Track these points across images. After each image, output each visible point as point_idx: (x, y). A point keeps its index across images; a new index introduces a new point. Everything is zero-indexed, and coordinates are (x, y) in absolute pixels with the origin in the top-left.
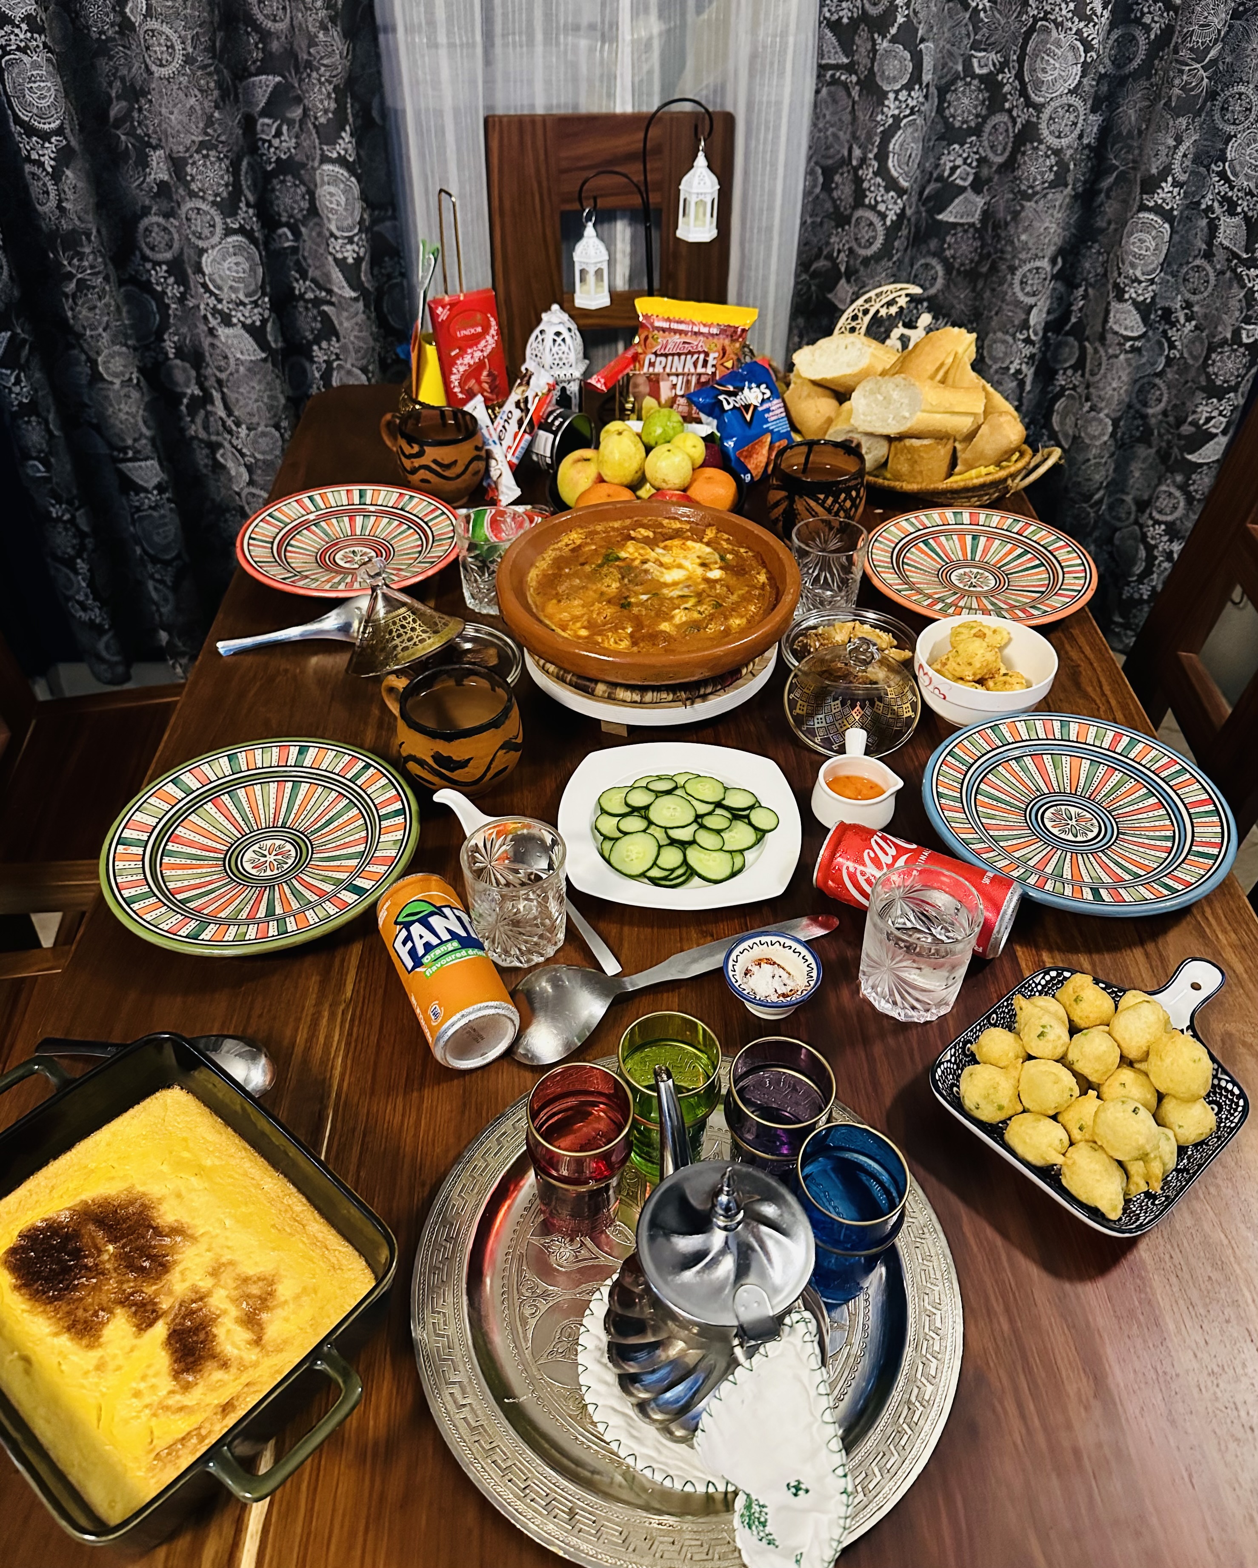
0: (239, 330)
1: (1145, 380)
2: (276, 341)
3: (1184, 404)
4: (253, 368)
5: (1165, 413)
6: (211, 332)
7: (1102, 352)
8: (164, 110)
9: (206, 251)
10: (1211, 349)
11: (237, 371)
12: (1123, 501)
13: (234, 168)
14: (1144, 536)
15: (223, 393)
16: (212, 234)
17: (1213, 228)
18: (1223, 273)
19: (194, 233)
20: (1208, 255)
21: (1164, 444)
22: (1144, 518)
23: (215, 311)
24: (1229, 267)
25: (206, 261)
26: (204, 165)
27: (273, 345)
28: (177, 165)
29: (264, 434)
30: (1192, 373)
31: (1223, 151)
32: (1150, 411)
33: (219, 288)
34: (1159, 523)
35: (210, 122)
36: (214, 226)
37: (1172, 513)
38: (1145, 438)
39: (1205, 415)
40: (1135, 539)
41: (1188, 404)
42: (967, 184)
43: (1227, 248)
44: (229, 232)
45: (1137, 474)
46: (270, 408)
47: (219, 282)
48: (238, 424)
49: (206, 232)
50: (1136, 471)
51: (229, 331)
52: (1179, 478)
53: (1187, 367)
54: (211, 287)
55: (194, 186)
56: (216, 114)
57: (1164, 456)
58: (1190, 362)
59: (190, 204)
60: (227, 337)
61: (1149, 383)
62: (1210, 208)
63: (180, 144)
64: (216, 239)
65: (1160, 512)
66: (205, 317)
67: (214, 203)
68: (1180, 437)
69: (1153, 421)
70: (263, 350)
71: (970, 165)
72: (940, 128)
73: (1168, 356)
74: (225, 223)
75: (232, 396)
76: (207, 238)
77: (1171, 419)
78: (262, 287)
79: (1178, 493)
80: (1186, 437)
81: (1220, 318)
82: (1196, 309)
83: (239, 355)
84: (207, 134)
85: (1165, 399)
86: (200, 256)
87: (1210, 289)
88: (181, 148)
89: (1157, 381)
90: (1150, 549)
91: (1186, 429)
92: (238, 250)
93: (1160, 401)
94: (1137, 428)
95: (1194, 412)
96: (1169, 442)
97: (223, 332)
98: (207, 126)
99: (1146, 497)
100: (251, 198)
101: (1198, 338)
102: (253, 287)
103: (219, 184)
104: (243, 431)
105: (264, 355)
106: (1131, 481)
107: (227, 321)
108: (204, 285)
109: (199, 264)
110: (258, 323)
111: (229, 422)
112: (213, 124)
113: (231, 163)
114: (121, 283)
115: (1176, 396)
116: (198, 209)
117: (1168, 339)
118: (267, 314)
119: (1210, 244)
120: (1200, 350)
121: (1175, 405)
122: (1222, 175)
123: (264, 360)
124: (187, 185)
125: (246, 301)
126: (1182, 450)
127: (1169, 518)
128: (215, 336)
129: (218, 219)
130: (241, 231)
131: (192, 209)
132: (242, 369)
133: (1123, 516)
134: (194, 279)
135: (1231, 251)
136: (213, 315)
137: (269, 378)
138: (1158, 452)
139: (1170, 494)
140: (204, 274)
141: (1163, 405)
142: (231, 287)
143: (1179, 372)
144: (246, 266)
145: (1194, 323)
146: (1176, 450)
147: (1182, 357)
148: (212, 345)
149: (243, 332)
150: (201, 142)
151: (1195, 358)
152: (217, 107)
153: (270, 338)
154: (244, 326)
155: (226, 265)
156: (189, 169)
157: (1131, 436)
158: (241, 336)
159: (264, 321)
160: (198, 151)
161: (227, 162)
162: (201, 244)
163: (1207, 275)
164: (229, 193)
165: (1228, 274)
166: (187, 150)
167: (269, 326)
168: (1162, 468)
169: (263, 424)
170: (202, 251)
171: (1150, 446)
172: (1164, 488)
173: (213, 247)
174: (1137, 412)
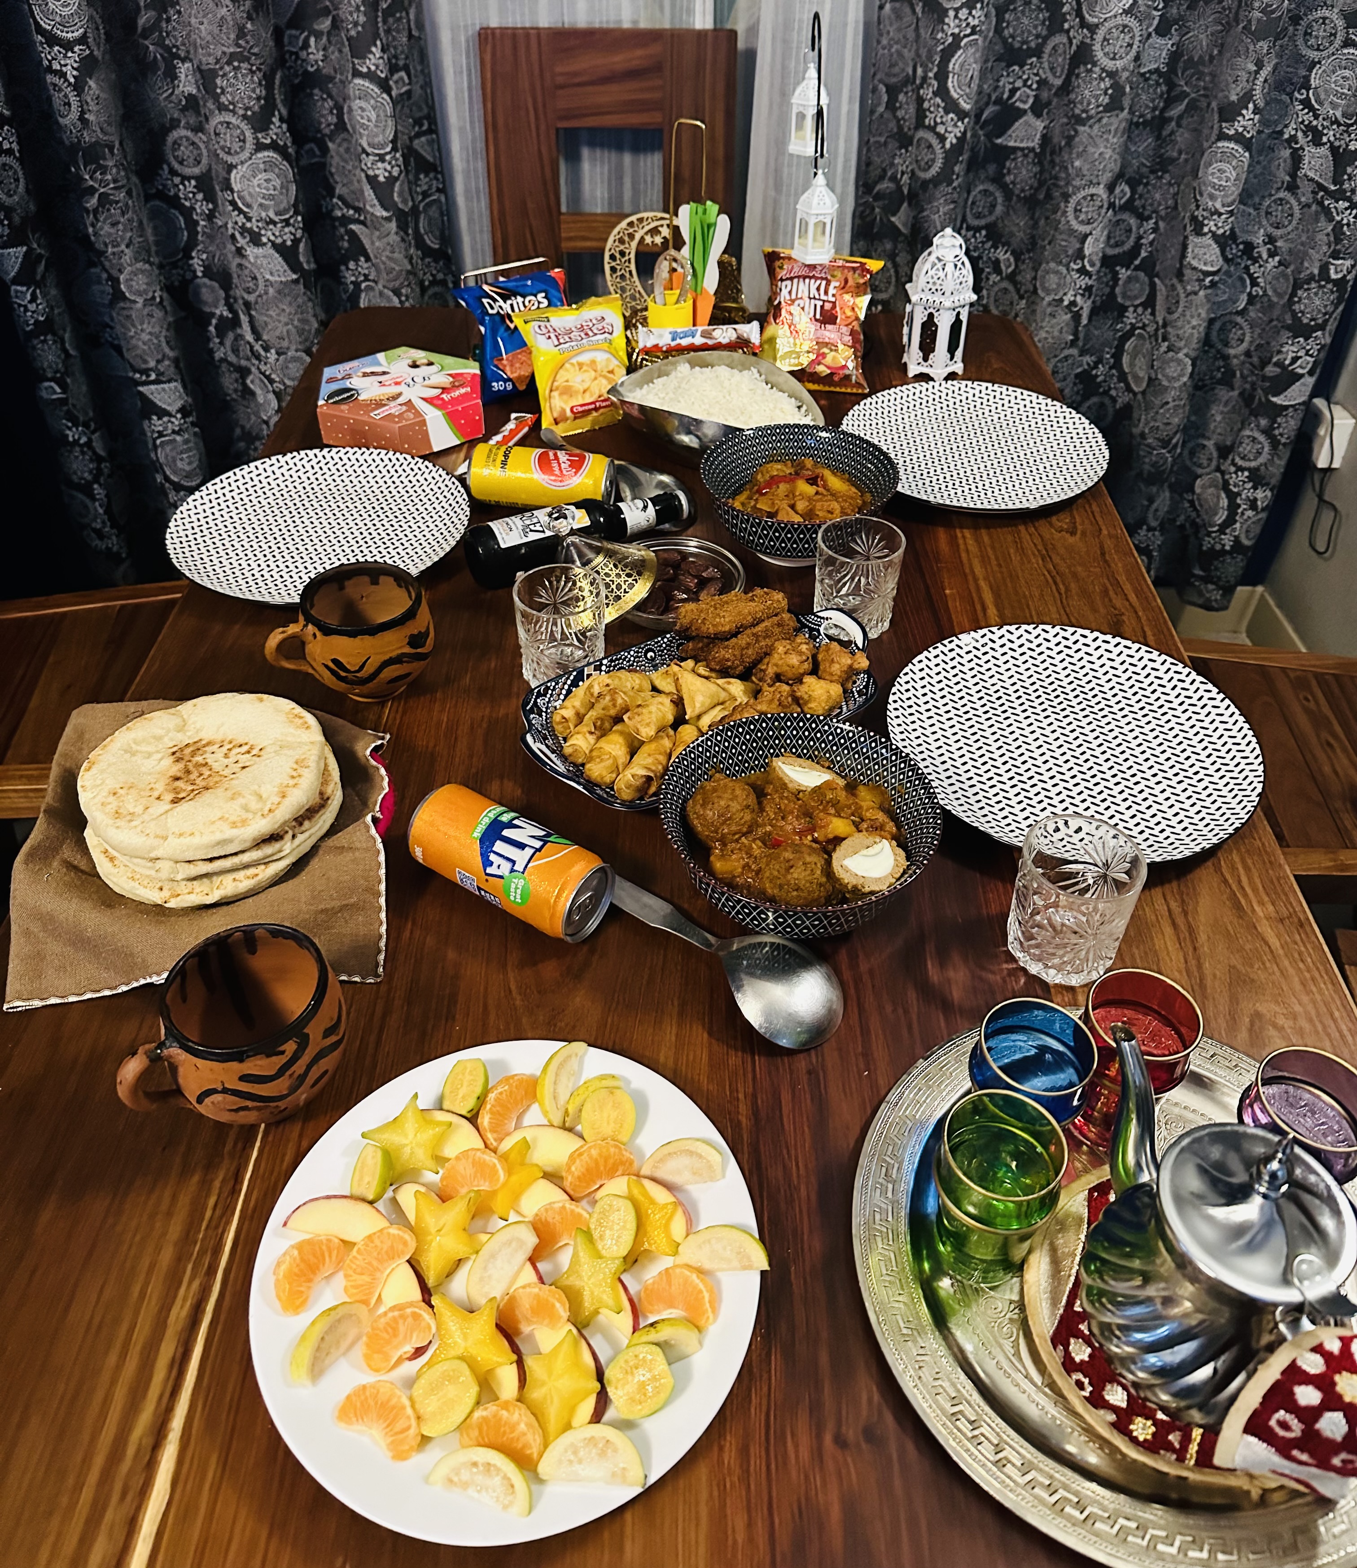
0: (269, 250)
1: (1228, 318)
2: (308, 262)
3: (1268, 343)
4: (283, 290)
5: (1248, 354)
6: (239, 252)
7: (1179, 287)
8: (193, 21)
9: (235, 167)
10: (1297, 285)
11: (266, 293)
12: (1204, 446)
13: (268, 81)
14: (1226, 484)
15: (250, 316)
16: (242, 149)
17: (1297, 159)
18: (1308, 206)
19: (223, 148)
20: (1292, 188)
21: (1248, 386)
22: (1226, 466)
23: (244, 230)
24: (1315, 200)
25: (235, 177)
26: (235, 77)
27: (306, 266)
28: (206, 77)
29: (294, 359)
30: (1276, 313)
31: (1307, 79)
32: (1232, 352)
33: (248, 206)
34: (1241, 469)
35: (241, 33)
36: (244, 141)
37: (1255, 459)
38: (1227, 380)
39: (1291, 355)
40: (1216, 487)
41: (1273, 343)
42: (1027, 106)
43: (1312, 180)
44: (260, 147)
45: (1218, 418)
46: (301, 332)
47: (248, 199)
48: (267, 349)
49: (236, 147)
50: (1217, 415)
51: (260, 251)
52: (1263, 422)
53: (1272, 305)
54: (240, 205)
55: (223, 99)
56: (249, 26)
57: (1247, 398)
58: (1275, 299)
59: (218, 118)
60: (257, 257)
61: (1231, 322)
62: (1293, 139)
63: (210, 55)
64: (245, 155)
65: (1243, 458)
66: (233, 236)
67: (245, 117)
68: (1264, 378)
69: (1235, 361)
70: (295, 272)
71: (1030, 87)
72: (999, 48)
73: (1250, 294)
74: (257, 138)
75: (260, 319)
76: (237, 153)
77: (1255, 360)
78: (295, 206)
79: (1262, 438)
80: (1270, 379)
81: (1306, 254)
82: (1278, 244)
83: (268, 276)
84: (239, 46)
85: (1247, 338)
86: (229, 172)
87: (1294, 222)
88: (211, 60)
89: (1239, 319)
90: (1232, 497)
91: (1271, 370)
92: (269, 166)
93: (1242, 341)
94: (1218, 369)
95: (1279, 352)
96: (1253, 384)
97: (252, 252)
98: (238, 37)
99: (1228, 443)
100: (284, 112)
101: (1284, 275)
102: (284, 205)
103: (250, 97)
104: (272, 355)
105: (295, 277)
106: (1212, 426)
107: (256, 239)
108: (233, 203)
109: (227, 181)
110: (289, 243)
111: (257, 347)
112: (245, 35)
113: (264, 75)
114: (148, 198)
115: (1260, 336)
116: (228, 123)
117: (1251, 276)
118: (299, 234)
119: (1293, 175)
120: (1285, 287)
121: (1259, 346)
122: (1306, 103)
123: (296, 282)
124: (216, 98)
125: (276, 219)
126: (1266, 392)
127: (1253, 464)
128: (244, 256)
129: (249, 134)
130: (274, 146)
131: (221, 123)
132: (271, 291)
133: (1205, 463)
134: (222, 196)
135: (1317, 183)
136: (241, 234)
137: (300, 300)
138: (1241, 394)
139: (1254, 439)
140: (232, 191)
141: (1245, 345)
142: (261, 205)
143: (1263, 310)
144: (277, 183)
145: (1277, 258)
146: (1259, 391)
147: (1265, 294)
148: (240, 266)
149: (272, 251)
150: (231, 54)
151: (1280, 296)
152: (250, 18)
153: (302, 259)
154: (274, 245)
155: (255, 182)
156: (218, 81)
157: (1212, 378)
158: (271, 256)
159: (296, 242)
160: (229, 63)
161: (260, 75)
162: (230, 159)
163: (1291, 208)
164: (261, 107)
165: (1314, 207)
166: (218, 61)
167: (302, 246)
168: (1246, 412)
169: (293, 347)
170: (231, 167)
171: (1233, 389)
172: (1247, 432)
173: (242, 163)
174: (1218, 351)
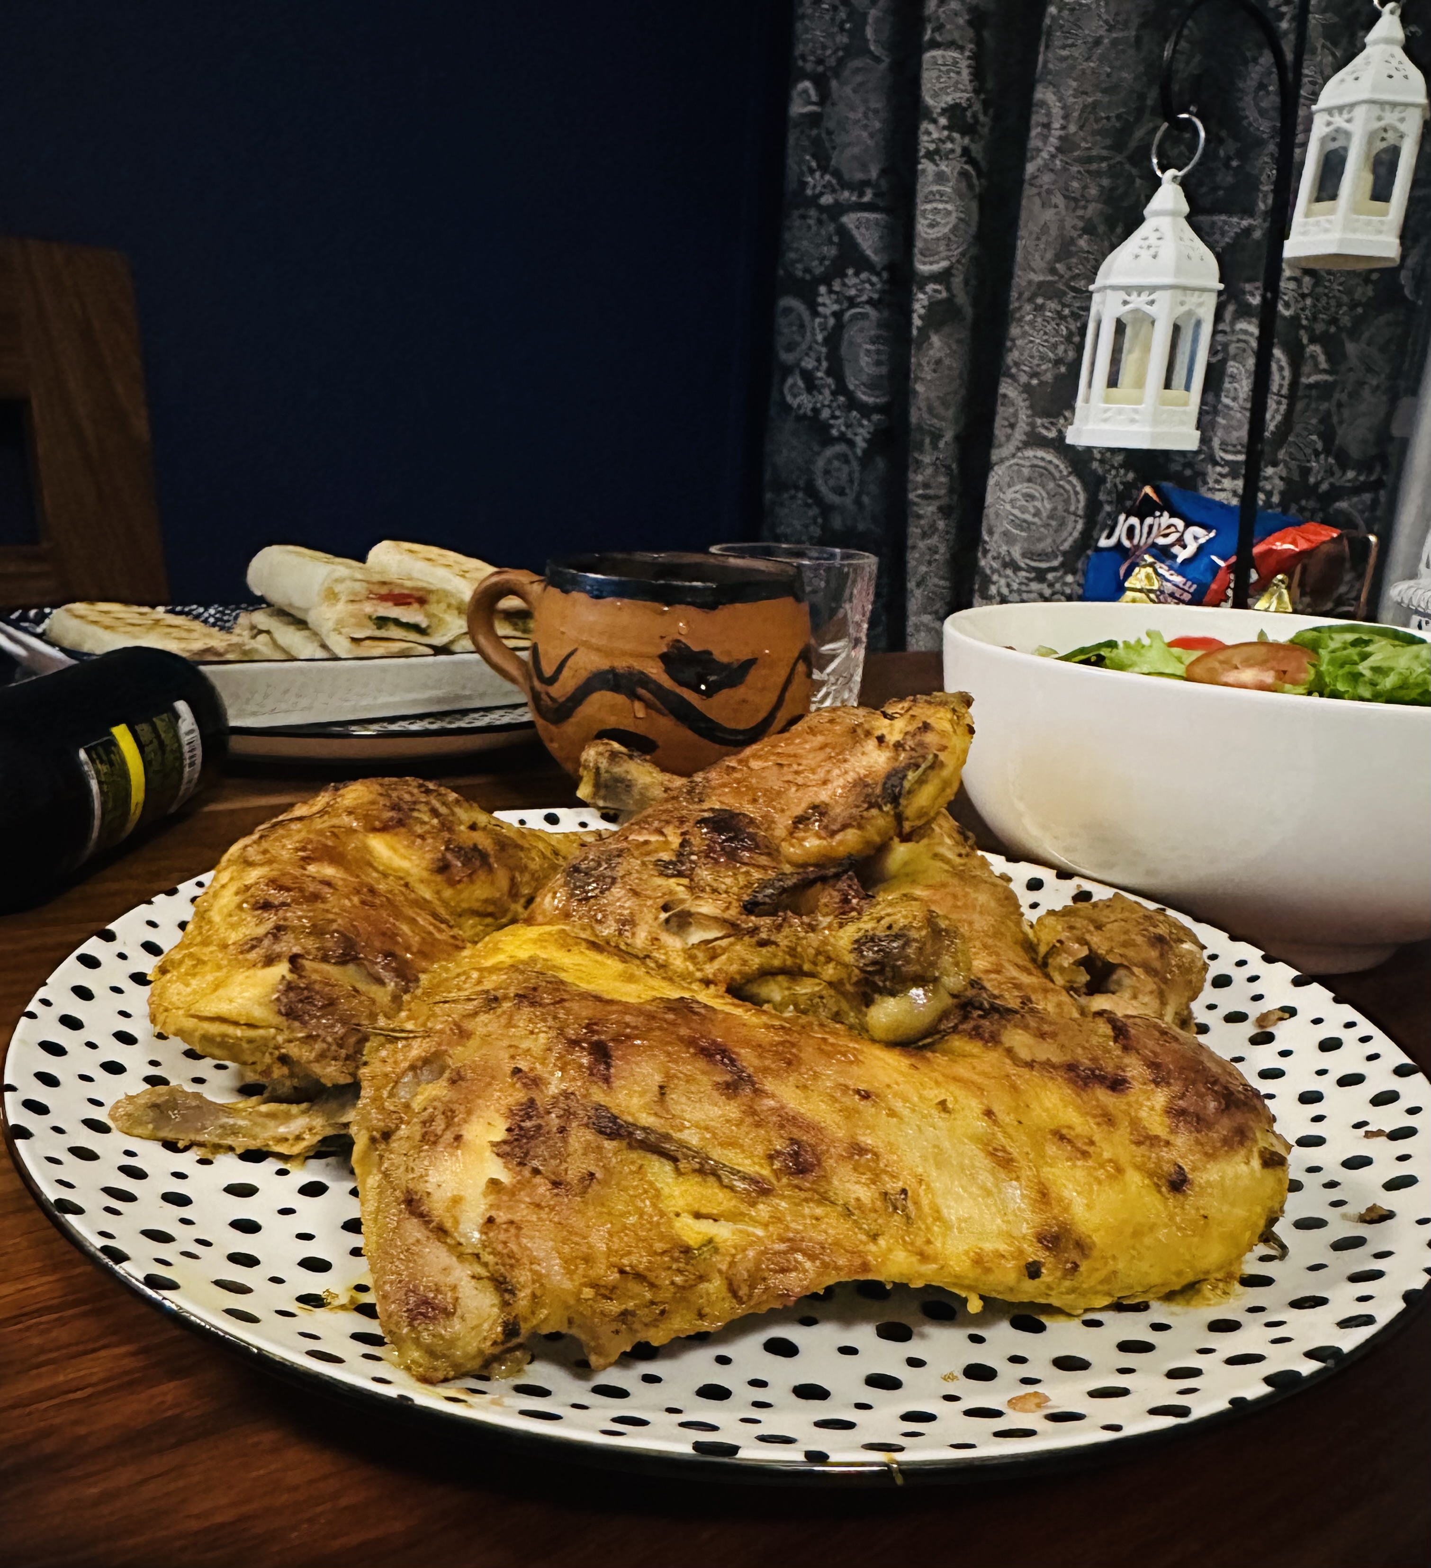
36: (1012, 426)
44: (1034, 440)
64: (1009, 448)
74: (1033, 425)
84: (1053, 271)
98: (1058, 258)
102: (1046, 545)
112: (1070, 255)
129: (1023, 415)
150: (1040, 284)
173: (1003, 462)
